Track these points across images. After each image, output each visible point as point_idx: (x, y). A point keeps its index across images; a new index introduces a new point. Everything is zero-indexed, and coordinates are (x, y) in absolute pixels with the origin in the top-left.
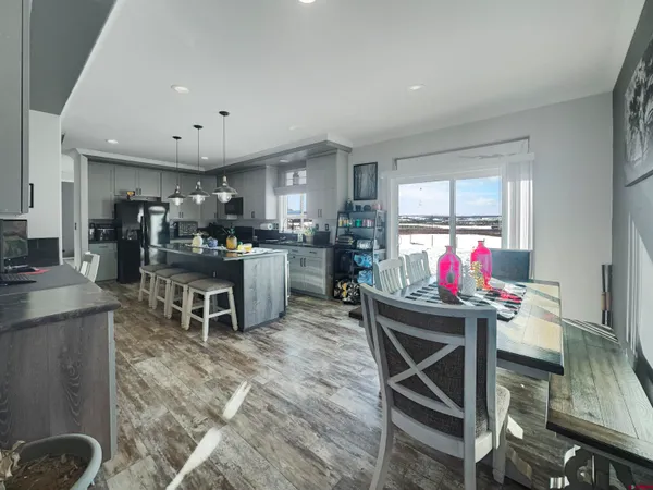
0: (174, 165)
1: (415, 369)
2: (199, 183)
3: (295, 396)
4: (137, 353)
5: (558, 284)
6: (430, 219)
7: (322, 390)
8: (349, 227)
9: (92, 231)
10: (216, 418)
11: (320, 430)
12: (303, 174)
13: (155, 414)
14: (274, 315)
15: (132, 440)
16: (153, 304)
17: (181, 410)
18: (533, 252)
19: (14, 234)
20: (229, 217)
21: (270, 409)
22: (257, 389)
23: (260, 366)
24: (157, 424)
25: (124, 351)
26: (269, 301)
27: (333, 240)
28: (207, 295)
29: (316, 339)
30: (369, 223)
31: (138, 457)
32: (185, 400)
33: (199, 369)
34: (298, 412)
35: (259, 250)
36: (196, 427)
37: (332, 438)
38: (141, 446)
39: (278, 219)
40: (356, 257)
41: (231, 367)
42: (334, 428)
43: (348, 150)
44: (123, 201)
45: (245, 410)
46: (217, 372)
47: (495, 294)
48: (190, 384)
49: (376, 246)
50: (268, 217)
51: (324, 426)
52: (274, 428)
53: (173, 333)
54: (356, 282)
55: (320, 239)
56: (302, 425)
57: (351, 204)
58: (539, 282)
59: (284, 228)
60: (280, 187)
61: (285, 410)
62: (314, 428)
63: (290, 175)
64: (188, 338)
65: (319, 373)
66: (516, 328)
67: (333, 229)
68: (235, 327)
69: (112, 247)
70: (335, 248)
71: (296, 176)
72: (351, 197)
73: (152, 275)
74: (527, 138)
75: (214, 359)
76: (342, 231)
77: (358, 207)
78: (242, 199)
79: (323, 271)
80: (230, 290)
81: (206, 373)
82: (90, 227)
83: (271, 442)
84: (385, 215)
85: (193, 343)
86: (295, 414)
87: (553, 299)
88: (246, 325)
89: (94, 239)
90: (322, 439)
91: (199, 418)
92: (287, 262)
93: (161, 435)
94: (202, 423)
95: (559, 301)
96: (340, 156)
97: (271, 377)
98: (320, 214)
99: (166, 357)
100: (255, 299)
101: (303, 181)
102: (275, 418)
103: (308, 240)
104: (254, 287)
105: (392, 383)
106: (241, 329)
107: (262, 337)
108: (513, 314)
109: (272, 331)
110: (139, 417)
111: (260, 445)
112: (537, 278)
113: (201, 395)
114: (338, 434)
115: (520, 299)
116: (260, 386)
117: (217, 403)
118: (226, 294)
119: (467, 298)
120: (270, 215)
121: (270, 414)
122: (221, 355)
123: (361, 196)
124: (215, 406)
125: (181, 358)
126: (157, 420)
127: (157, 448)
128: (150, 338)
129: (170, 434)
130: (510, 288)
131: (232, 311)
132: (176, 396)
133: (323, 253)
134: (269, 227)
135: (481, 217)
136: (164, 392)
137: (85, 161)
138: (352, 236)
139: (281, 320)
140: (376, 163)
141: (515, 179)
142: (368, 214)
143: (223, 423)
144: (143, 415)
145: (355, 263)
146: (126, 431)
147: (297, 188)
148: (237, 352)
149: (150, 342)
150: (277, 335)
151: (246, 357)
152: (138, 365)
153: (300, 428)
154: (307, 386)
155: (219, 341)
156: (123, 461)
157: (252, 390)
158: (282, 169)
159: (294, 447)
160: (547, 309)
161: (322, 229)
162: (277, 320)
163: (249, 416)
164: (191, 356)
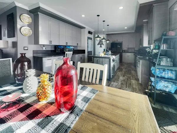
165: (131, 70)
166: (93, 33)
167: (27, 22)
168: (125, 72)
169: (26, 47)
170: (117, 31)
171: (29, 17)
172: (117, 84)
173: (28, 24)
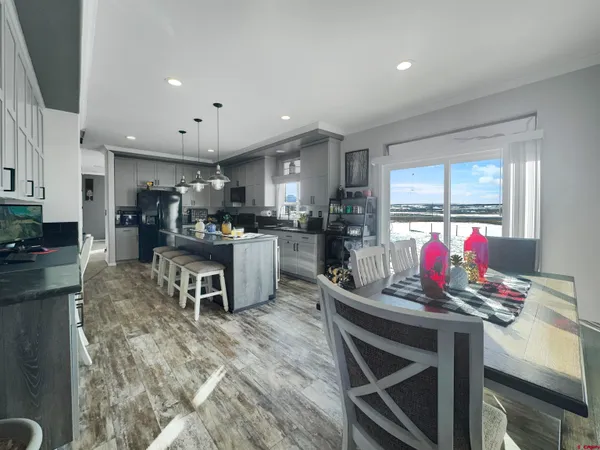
0: (196, 160)
1: (376, 386)
2: (199, 173)
3: (267, 385)
4: (136, 328)
5: (571, 279)
6: (430, 208)
7: (296, 380)
8: (340, 214)
9: (118, 216)
10: (186, 402)
11: (287, 429)
12: (297, 163)
13: (133, 392)
14: (264, 297)
15: (104, 419)
16: (160, 282)
17: (156, 391)
18: (540, 241)
19: (28, 218)
20: (235, 205)
21: (241, 398)
22: (232, 375)
23: (240, 350)
24: (130, 403)
25: (125, 325)
26: (259, 284)
27: (325, 227)
28: (199, 277)
29: (301, 325)
30: (359, 210)
31: (104, 439)
32: (163, 381)
33: (184, 348)
34: (267, 405)
35: (250, 235)
36: (165, 410)
37: (297, 439)
38: (110, 427)
39: (275, 207)
40: (346, 243)
41: (213, 348)
42: (301, 427)
43: (340, 138)
44: (143, 191)
45: (216, 397)
46: (200, 352)
47: (491, 289)
48: (173, 363)
49: (366, 232)
50: (267, 204)
51: (291, 424)
52: (239, 421)
53: (171, 310)
54: (346, 267)
55: (313, 225)
56: (268, 420)
57: (343, 191)
58: (548, 276)
59: (282, 214)
60: (278, 176)
61: (254, 401)
62: (280, 425)
63: (287, 165)
64: (182, 316)
65: (296, 361)
66: (516, 336)
67: (325, 215)
68: (226, 308)
69: (134, 231)
70: (327, 234)
71: (292, 165)
72: (343, 184)
73: (161, 256)
74: (535, 114)
75: (200, 340)
76: (333, 218)
77: (349, 194)
78: (244, 188)
79: (314, 256)
80: (221, 273)
81: (189, 353)
82: (117, 213)
83: (232, 437)
84: (376, 200)
85: (187, 321)
86: (264, 406)
87: (566, 298)
88: (236, 307)
89: (120, 224)
90: (286, 440)
91: (171, 400)
92: (277, 247)
93: (131, 417)
94: (172, 407)
95: (575, 301)
96: (332, 145)
97: (249, 361)
98: (312, 201)
99: (158, 334)
100: (245, 282)
101: (298, 170)
102: (242, 408)
103: (303, 226)
104: (244, 271)
105: (353, 394)
106: (231, 310)
107: (249, 319)
108: (513, 317)
109: (260, 313)
110: (117, 395)
111: (222, 439)
112: (544, 271)
113: (179, 376)
114: (305, 436)
115: (523, 296)
116: (236, 372)
117: (192, 386)
118: (218, 276)
119: (457, 292)
120: (268, 202)
121: (239, 404)
122: (207, 335)
123: (353, 183)
124: (188, 389)
125: (171, 336)
126: (133, 399)
127: (124, 430)
128: (150, 315)
129: (140, 416)
130: (510, 282)
131: (223, 292)
132: (157, 375)
133: (314, 239)
134: (268, 214)
135: (483, 205)
136: (146, 371)
137: (112, 156)
138: (343, 222)
139: (271, 302)
140: (367, 150)
141: (520, 161)
142: (360, 200)
143: (192, 409)
144: (122, 393)
145: (345, 249)
146: (102, 409)
147: (293, 177)
148: (222, 333)
149: (150, 318)
150: (264, 318)
151: (230, 339)
152: (132, 340)
153: (266, 423)
154: (282, 375)
155: (209, 321)
156: (89, 442)
157: (227, 375)
158: (279, 159)
159: (255, 445)
160: (559, 311)
161: (316, 215)
162: (266, 303)
163: (218, 404)
164: (180, 335)
170: (149, 150)
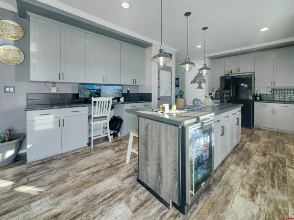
165: (286, 141)
166: (174, 57)
167: (12, 37)
168: (266, 143)
169: (9, 87)
171: (17, 27)
172: (245, 171)
173: (14, 40)
